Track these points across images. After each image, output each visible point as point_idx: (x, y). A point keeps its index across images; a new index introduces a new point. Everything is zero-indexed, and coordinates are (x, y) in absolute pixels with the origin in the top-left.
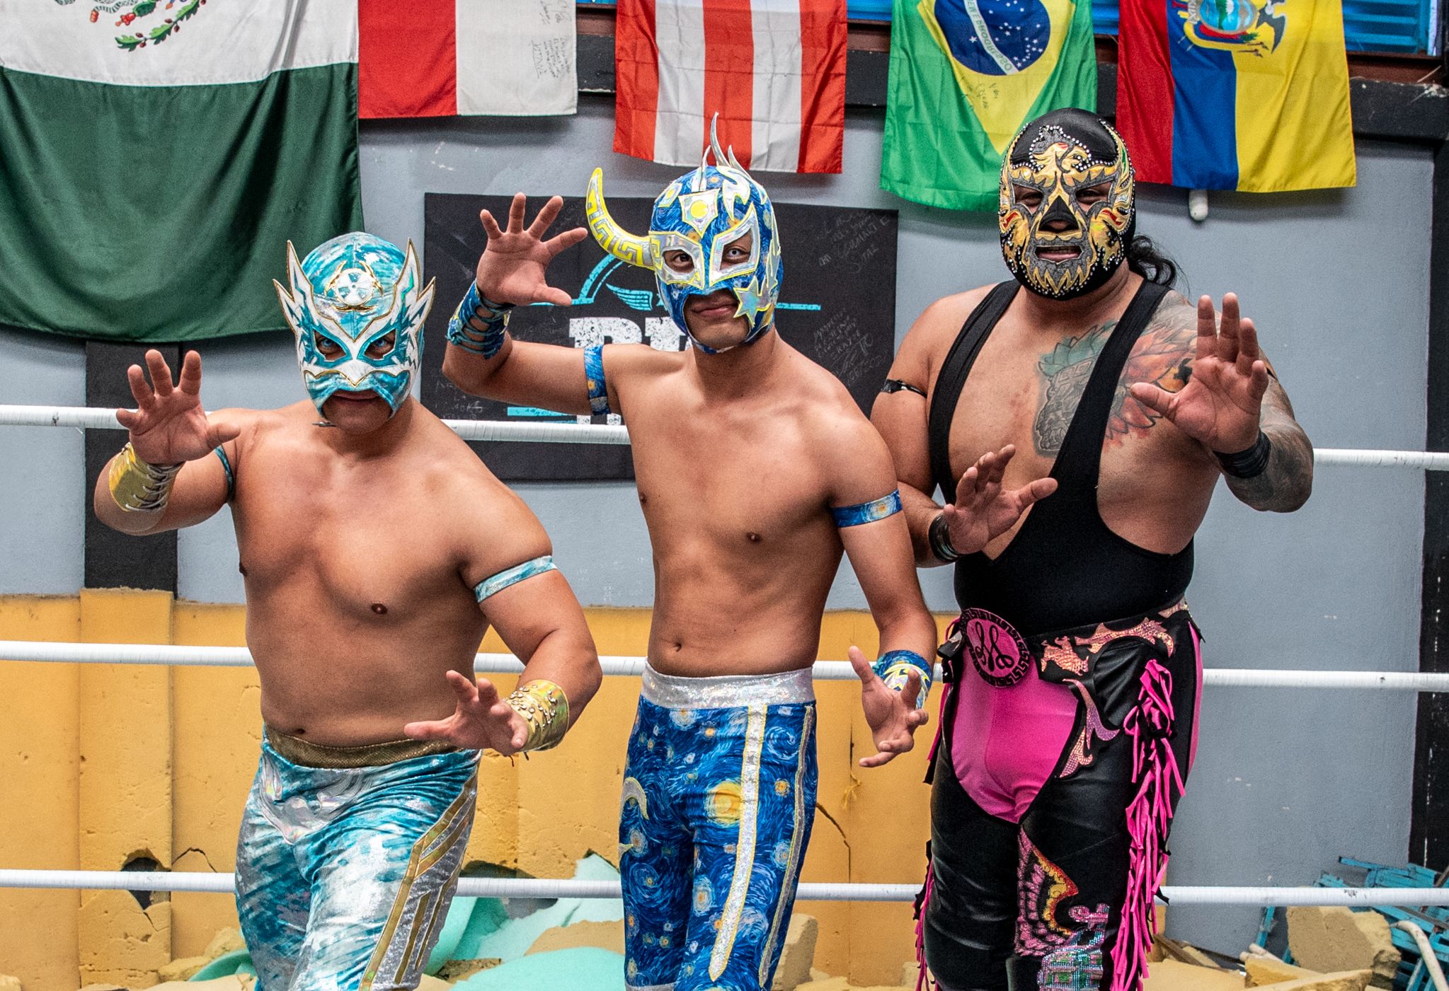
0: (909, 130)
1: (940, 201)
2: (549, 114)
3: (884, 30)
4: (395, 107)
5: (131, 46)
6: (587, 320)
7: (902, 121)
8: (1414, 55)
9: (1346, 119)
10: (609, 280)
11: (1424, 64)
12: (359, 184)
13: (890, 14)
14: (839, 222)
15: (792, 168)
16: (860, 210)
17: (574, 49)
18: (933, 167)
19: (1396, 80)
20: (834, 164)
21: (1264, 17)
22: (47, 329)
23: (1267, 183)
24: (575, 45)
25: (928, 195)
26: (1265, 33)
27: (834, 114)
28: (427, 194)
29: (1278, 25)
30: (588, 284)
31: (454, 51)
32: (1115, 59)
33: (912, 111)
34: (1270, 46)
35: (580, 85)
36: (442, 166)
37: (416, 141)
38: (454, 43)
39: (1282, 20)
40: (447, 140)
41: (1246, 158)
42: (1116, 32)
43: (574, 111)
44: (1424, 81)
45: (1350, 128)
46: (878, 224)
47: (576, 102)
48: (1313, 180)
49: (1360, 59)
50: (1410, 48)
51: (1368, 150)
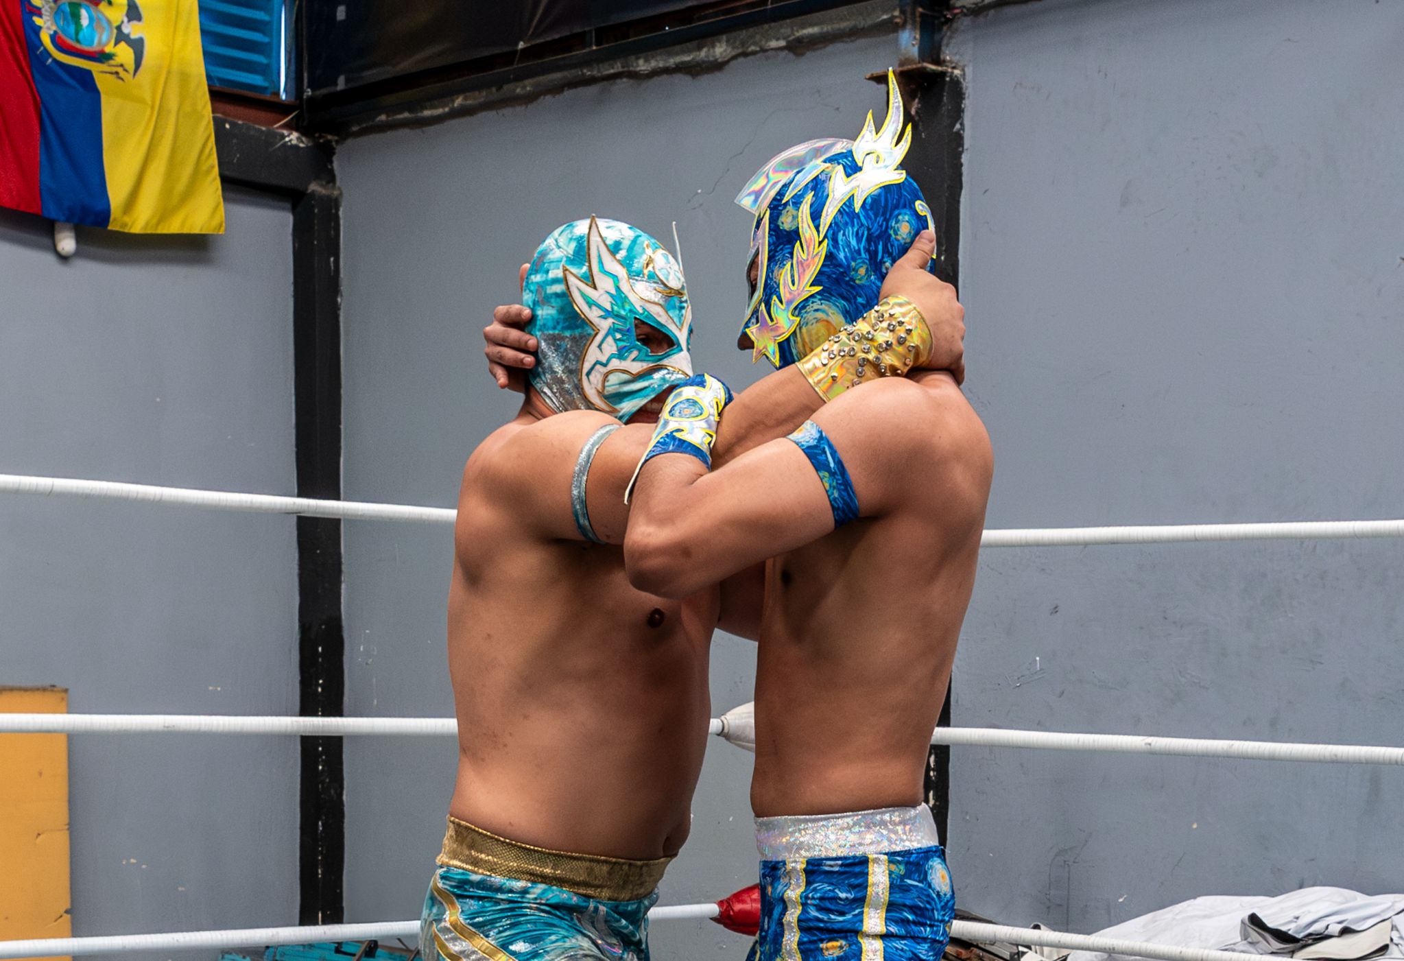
8: (267, 97)
9: (214, 159)
11: (282, 109)
19: (257, 123)
21: (121, 37)
23: (138, 222)
26: (124, 54)
29: (138, 46)
34: (131, 70)
39: (141, 41)
41: (117, 189)
44: (284, 126)
45: (216, 170)
48: (183, 223)
49: (220, 95)
50: (263, 89)
51: (231, 195)
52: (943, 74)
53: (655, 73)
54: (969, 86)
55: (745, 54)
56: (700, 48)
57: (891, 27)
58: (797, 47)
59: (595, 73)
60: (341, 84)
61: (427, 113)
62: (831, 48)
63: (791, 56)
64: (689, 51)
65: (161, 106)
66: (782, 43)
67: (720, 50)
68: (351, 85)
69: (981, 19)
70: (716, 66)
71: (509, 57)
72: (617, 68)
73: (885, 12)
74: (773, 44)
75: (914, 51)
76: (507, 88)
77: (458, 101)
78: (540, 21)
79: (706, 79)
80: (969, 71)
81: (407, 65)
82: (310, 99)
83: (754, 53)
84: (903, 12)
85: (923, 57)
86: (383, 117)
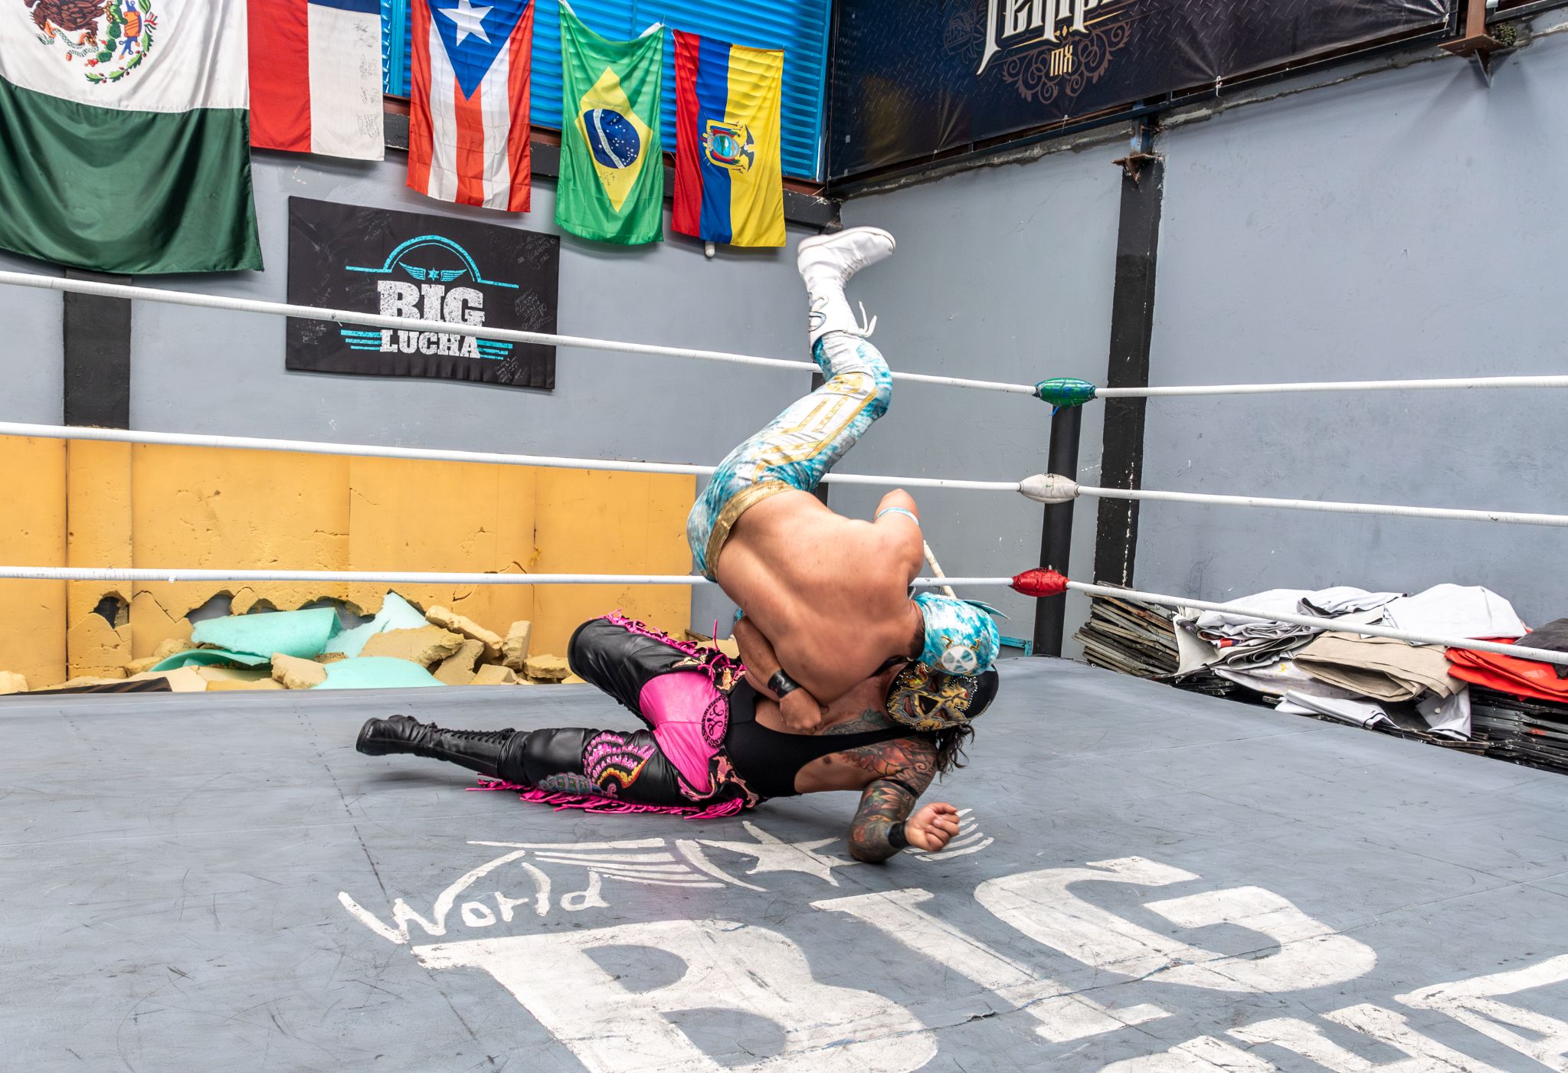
0: (571, 192)
1: (584, 234)
2: (368, 159)
3: (557, 134)
4: (273, 142)
5: (97, 81)
6: (388, 282)
7: (567, 187)
8: (810, 180)
9: (782, 211)
10: (400, 260)
11: (816, 186)
12: (252, 186)
13: (561, 124)
14: (529, 239)
15: (504, 208)
16: (540, 234)
17: (382, 122)
18: (582, 214)
19: (805, 193)
20: (526, 207)
21: (743, 152)
22: (42, 258)
23: (745, 241)
24: (382, 120)
25: (579, 231)
26: (744, 160)
27: (526, 177)
28: (291, 198)
29: (751, 156)
30: (388, 261)
31: (310, 113)
32: (674, 165)
33: (572, 182)
34: (747, 166)
35: (386, 142)
36: (299, 181)
37: (283, 165)
38: (309, 108)
39: (753, 153)
40: (302, 166)
41: (735, 225)
42: (674, 151)
43: (383, 159)
44: (817, 195)
45: (783, 216)
46: (550, 243)
47: (383, 154)
48: (766, 241)
49: (787, 180)
50: (808, 177)
51: (790, 228)
52: (1153, 160)
53: (1002, 164)
54: (1167, 167)
55: (1049, 153)
56: (1026, 151)
57: (1127, 137)
58: (1077, 149)
59: (972, 164)
60: (846, 173)
61: (887, 187)
62: (1094, 148)
63: (1073, 153)
64: (1021, 153)
65: (759, 186)
66: (1069, 147)
67: (1037, 151)
68: (851, 174)
69: (1175, 131)
70: (1034, 159)
71: (929, 158)
72: (983, 162)
73: (1124, 129)
74: (1064, 147)
75: (1139, 148)
76: (928, 173)
77: (903, 181)
78: (946, 140)
79: (1028, 166)
80: (1167, 158)
81: (879, 163)
82: (830, 182)
83: (1053, 152)
84: (1133, 129)
85: (1143, 151)
86: (865, 190)
